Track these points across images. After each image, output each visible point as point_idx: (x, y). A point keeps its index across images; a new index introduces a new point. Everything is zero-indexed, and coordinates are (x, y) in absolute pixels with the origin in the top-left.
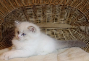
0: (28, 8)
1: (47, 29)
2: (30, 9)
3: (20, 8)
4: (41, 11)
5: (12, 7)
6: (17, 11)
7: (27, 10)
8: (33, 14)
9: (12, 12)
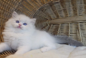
0: (55, 3)
1: (80, 23)
2: (57, 3)
3: (46, 4)
4: (70, 3)
5: (39, 4)
6: (45, 8)
7: (55, 5)
8: (62, 8)
9: (40, 9)
